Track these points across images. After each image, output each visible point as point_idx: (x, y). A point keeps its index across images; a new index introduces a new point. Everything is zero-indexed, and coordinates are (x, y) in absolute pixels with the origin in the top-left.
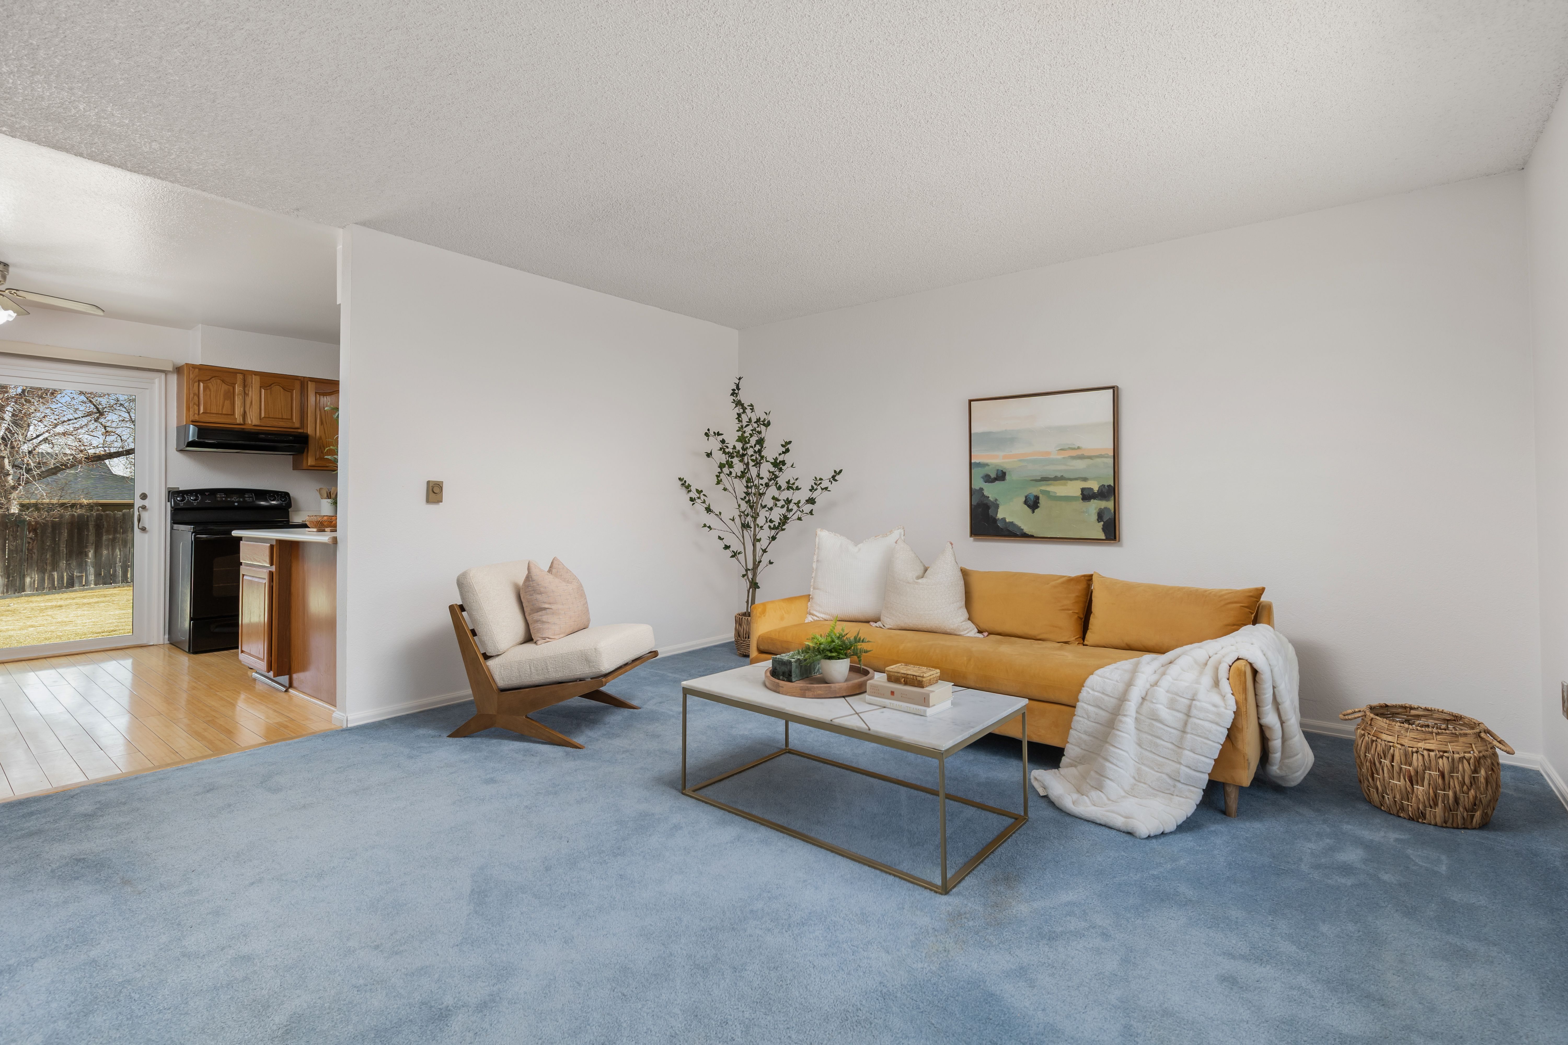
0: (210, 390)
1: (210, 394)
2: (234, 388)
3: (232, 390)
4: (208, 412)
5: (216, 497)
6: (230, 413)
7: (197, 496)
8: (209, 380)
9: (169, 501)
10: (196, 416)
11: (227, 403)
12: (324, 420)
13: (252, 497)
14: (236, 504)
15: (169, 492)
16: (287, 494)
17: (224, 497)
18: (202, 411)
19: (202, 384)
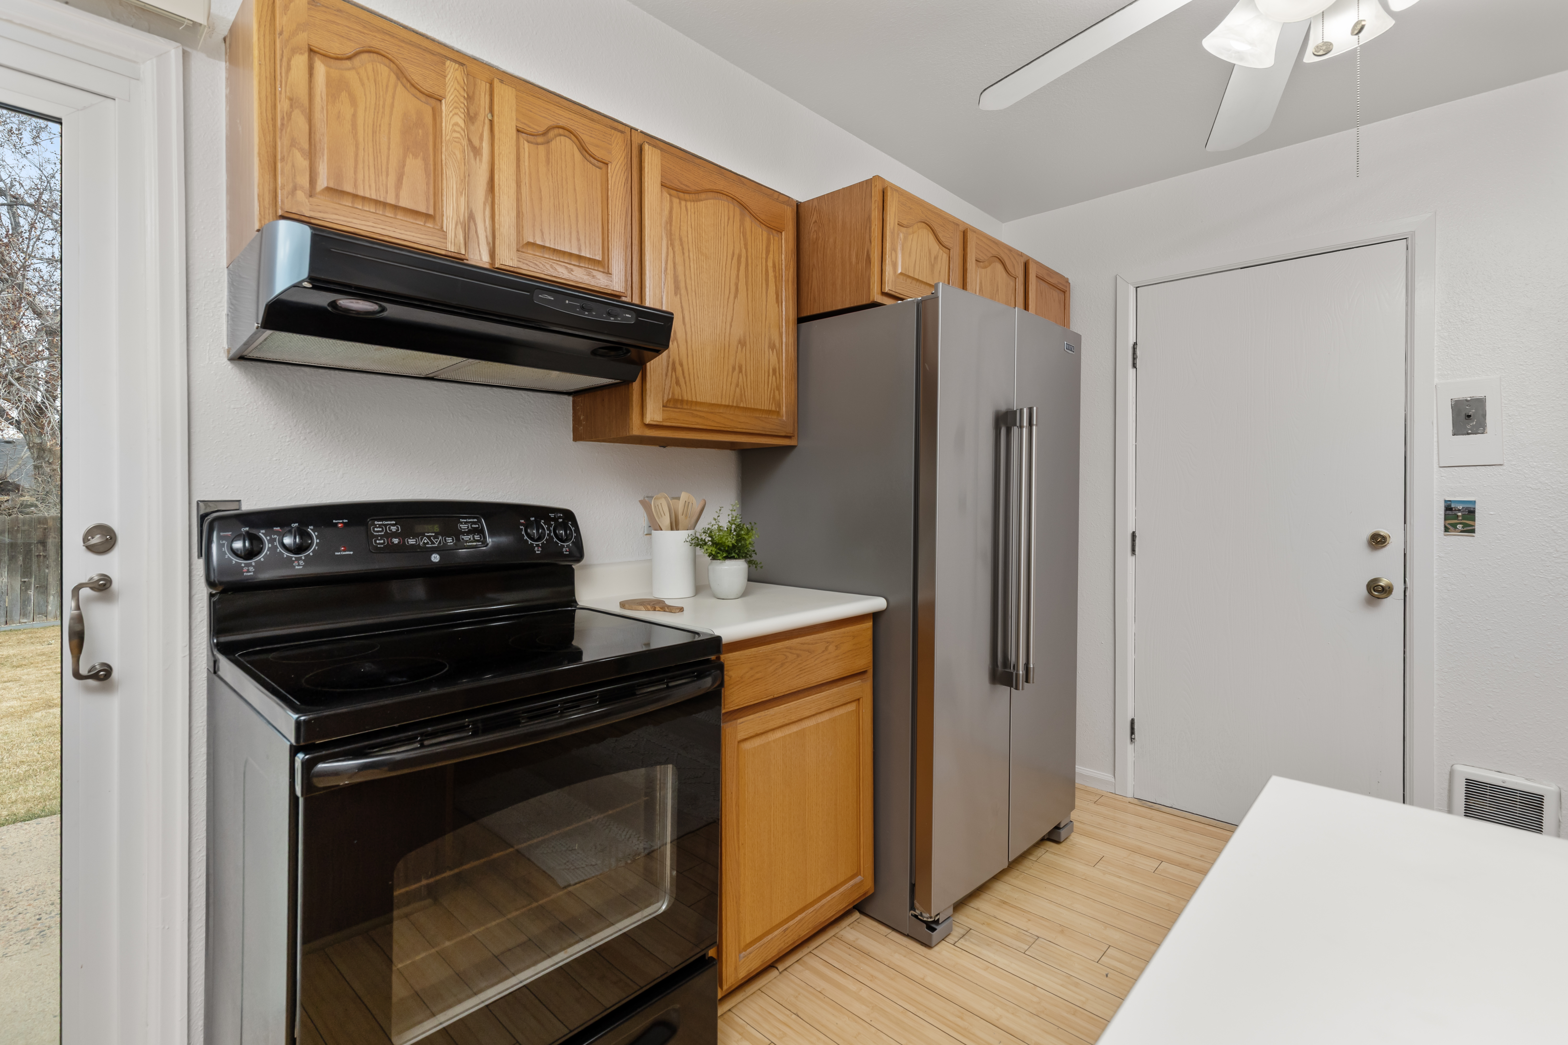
0: (354, 102)
1: (354, 116)
2: (436, 114)
3: (428, 119)
4: (348, 188)
5: (370, 536)
6: (422, 209)
7: (304, 534)
8: (349, 58)
9: (200, 556)
10: (301, 195)
11: (415, 166)
12: (681, 278)
13: (480, 531)
14: (435, 558)
15: (202, 518)
16: (568, 516)
17: (395, 535)
18: (322, 182)
19: (320, 68)
